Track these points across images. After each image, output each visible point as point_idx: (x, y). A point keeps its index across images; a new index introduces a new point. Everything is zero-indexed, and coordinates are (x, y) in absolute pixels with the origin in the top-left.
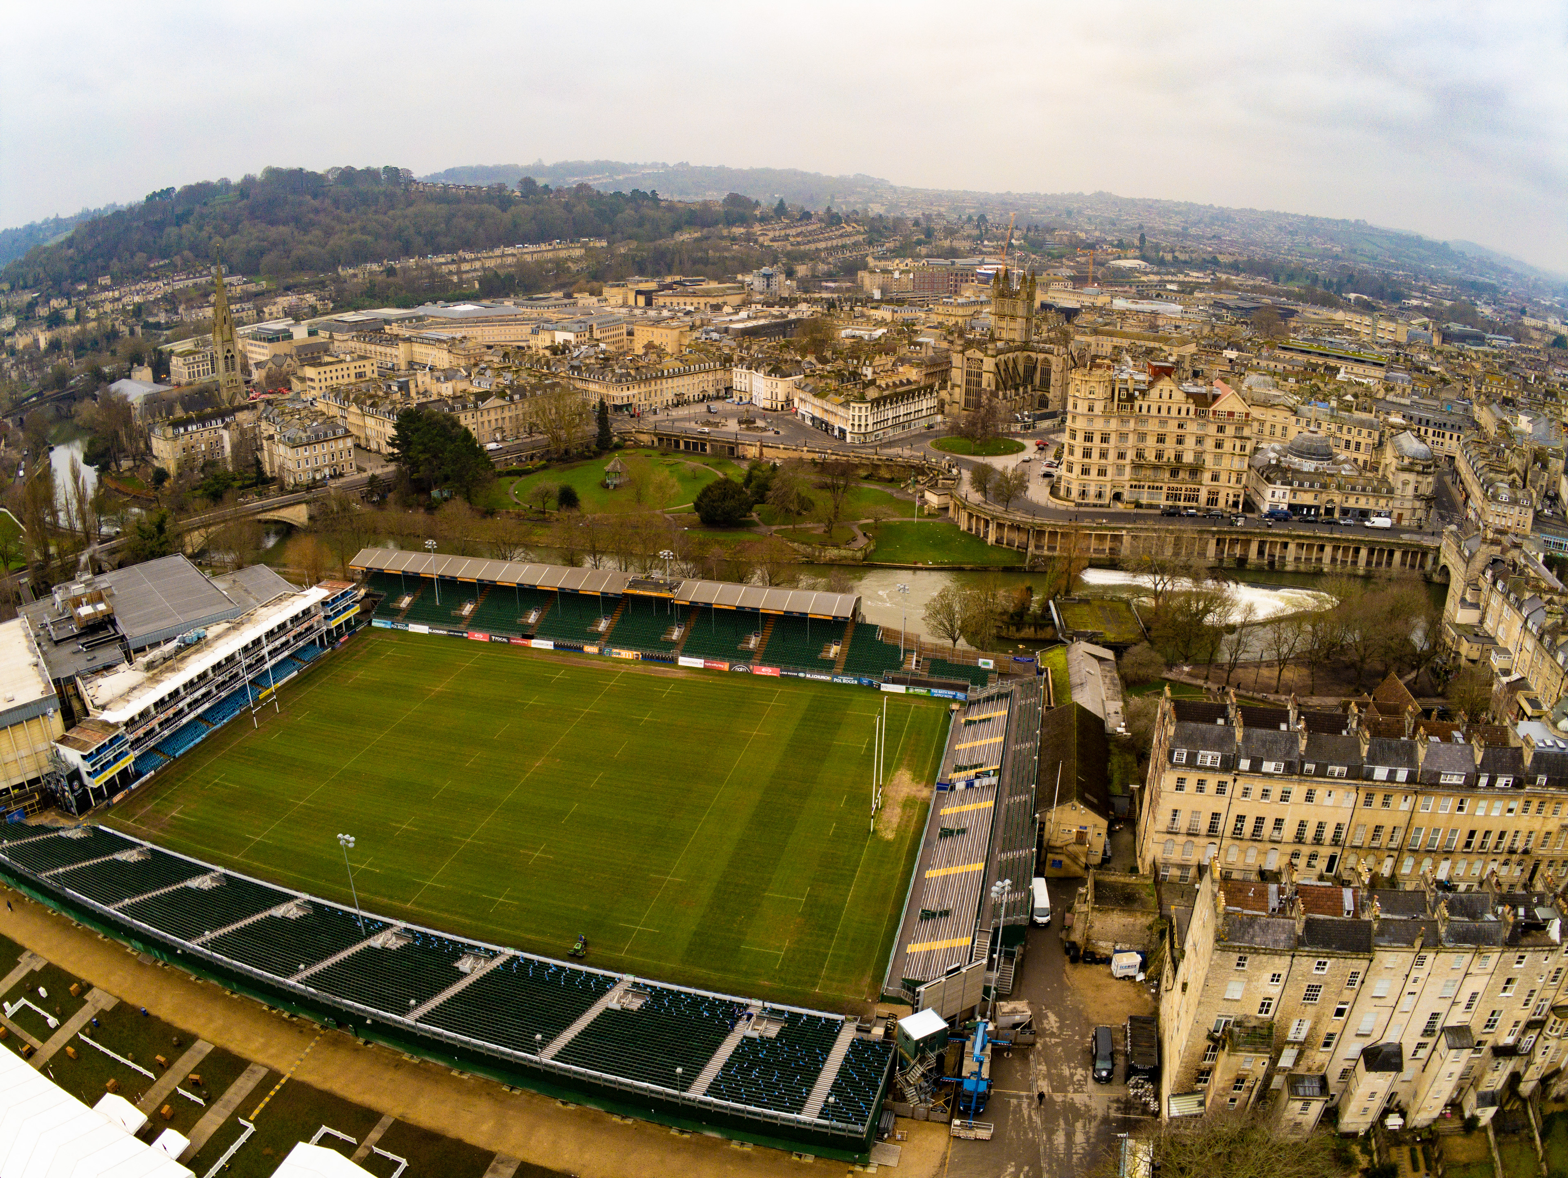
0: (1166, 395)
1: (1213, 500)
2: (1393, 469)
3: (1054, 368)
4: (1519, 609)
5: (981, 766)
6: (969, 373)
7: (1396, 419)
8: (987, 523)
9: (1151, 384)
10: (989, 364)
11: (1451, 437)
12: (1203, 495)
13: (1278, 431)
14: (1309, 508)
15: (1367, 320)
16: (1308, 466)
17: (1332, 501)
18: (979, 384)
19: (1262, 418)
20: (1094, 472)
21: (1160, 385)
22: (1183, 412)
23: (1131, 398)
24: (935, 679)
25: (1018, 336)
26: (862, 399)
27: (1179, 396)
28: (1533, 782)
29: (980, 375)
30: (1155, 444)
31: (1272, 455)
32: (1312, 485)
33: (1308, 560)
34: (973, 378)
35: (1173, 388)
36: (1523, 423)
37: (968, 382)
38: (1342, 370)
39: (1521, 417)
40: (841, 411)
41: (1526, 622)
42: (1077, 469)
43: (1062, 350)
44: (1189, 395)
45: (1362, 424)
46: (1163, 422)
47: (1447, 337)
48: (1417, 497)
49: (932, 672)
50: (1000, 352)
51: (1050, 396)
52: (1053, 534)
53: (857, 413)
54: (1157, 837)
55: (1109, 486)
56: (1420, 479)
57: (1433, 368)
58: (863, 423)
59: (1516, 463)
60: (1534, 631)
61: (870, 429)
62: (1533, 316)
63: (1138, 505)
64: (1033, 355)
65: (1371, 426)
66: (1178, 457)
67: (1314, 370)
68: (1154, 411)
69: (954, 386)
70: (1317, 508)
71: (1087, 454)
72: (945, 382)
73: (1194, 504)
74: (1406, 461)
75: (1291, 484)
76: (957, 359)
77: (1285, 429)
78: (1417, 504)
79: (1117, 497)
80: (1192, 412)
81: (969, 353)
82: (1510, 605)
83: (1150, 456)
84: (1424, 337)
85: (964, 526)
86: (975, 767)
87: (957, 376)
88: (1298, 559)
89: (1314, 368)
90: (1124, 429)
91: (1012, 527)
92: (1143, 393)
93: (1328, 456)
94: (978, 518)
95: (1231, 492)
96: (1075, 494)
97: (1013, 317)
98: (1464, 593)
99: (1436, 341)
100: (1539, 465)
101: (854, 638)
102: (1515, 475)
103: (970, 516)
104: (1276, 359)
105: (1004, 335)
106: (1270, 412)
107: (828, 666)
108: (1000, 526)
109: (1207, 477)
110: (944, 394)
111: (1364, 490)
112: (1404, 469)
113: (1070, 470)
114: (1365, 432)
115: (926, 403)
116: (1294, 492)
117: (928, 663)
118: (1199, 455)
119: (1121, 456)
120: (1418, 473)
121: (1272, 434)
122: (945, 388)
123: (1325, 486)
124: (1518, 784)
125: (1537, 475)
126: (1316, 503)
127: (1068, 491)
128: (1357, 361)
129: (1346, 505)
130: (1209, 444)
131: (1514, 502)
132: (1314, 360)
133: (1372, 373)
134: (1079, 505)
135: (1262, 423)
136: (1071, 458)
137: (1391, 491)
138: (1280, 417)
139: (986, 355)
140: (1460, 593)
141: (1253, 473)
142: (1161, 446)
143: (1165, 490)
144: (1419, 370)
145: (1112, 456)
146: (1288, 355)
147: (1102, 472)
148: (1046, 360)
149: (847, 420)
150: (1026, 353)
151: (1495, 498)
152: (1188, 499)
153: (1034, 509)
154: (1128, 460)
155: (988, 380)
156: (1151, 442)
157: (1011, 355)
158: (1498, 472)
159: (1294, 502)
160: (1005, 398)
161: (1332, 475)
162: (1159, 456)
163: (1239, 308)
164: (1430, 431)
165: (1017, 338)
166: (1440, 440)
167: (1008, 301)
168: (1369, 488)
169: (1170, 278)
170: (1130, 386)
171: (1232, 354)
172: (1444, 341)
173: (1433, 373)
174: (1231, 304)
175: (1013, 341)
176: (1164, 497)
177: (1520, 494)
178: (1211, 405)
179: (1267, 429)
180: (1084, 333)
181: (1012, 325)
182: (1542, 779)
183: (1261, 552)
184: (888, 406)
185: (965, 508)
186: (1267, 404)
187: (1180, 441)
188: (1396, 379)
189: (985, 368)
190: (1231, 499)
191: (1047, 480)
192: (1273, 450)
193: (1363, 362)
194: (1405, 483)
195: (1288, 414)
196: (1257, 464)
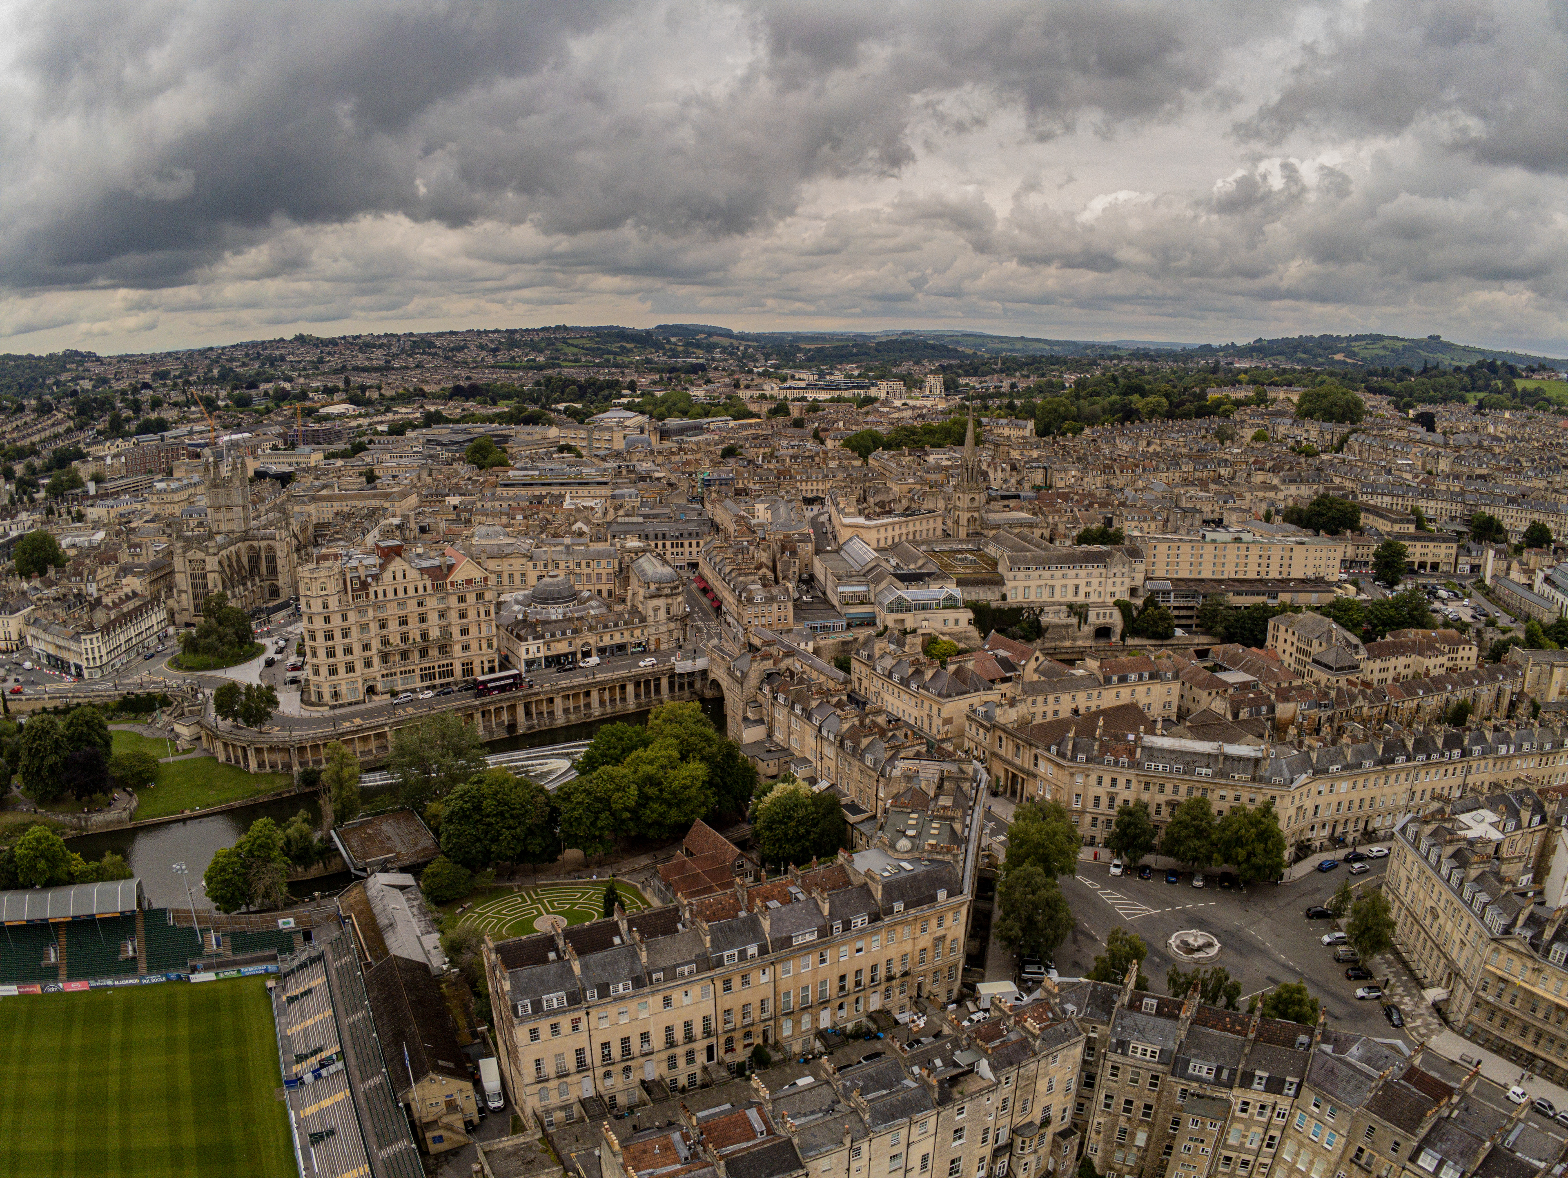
0: (399, 576)
1: (468, 669)
2: (641, 598)
3: (279, 554)
4: (809, 718)
5: (320, 1050)
6: (193, 576)
7: (633, 543)
8: (244, 749)
9: (383, 567)
10: (212, 563)
11: (690, 545)
12: (458, 668)
13: (517, 579)
14: (566, 655)
15: (583, 434)
16: (555, 613)
17: (587, 644)
18: (205, 586)
19: (499, 569)
20: (342, 670)
21: (392, 567)
22: (421, 591)
23: (365, 585)
24: (241, 957)
25: (238, 527)
26: (90, 629)
27: (413, 574)
28: (890, 911)
29: (204, 576)
30: (398, 628)
31: (516, 608)
32: (564, 633)
33: (577, 708)
34: (199, 580)
35: (406, 567)
36: (762, 512)
37: (194, 586)
38: (568, 497)
39: (757, 506)
40: (73, 646)
41: (820, 731)
42: (324, 671)
43: (284, 533)
44: (422, 570)
45: (600, 555)
46: (402, 604)
47: (664, 434)
48: (670, 619)
49: (236, 949)
50: (221, 547)
51: (280, 583)
52: (315, 747)
53: (89, 646)
54: (528, 1090)
55: (360, 681)
56: (670, 601)
57: (657, 475)
58: (97, 655)
59: (763, 557)
60: (832, 738)
61: (105, 660)
62: (748, 387)
63: (394, 694)
64: (255, 543)
65: (608, 556)
66: (425, 636)
67: (539, 503)
68: (390, 595)
69: (180, 592)
70: (574, 654)
71: (331, 653)
72: (170, 589)
73: (451, 679)
74: (653, 587)
75: (543, 637)
76: (178, 563)
77: (523, 575)
78: (672, 625)
79: (371, 690)
80: (429, 588)
81: (189, 554)
82: (796, 716)
83: (395, 640)
84: (643, 441)
85: (222, 758)
86: (315, 1052)
87: (182, 581)
88: (566, 711)
89: (539, 500)
90: (364, 620)
91: (271, 749)
92: (376, 577)
93: (574, 596)
94: (234, 746)
95: (485, 659)
96: (327, 697)
97: (229, 508)
98: (745, 712)
99: (654, 439)
100: (787, 553)
101: (148, 929)
102: (764, 570)
103: (226, 745)
104: (500, 499)
105: (224, 527)
106: (506, 562)
107: (130, 967)
108: (258, 751)
109: (457, 648)
110: (171, 602)
111: (616, 625)
112: (652, 597)
113: (317, 673)
114: (604, 563)
115: (156, 618)
116: (548, 645)
117: (228, 939)
118: (445, 630)
119: (366, 647)
120: (667, 596)
121: (512, 582)
122: (172, 596)
123: (576, 631)
124: (875, 918)
125: (787, 565)
126: (572, 649)
127: (320, 695)
128: (580, 484)
129: (601, 644)
130: (453, 616)
131: (771, 599)
132: (537, 491)
133: (598, 493)
134: (333, 707)
135: (499, 575)
136: (315, 661)
137: (643, 619)
138: (517, 565)
139: (208, 554)
140: (740, 713)
141: (502, 631)
142: (404, 629)
143: (418, 672)
144: (643, 479)
145: (357, 649)
146: (512, 491)
147: (350, 668)
148: (270, 547)
149: (81, 654)
150: (248, 543)
151: (750, 600)
152: (442, 675)
153: (289, 723)
154: (374, 651)
155: (214, 582)
156: (393, 626)
157: (232, 548)
158: (747, 575)
159: (549, 653)
160: (234, 596)
161: (580, 618)
162: (405, 638)
163: (453, 443)
164: (668, 544)
165: (236, 529)
166: (680, 550)
167: (222, 491)
168: (621, 623)
169: (379, 418)
170: (362, 572)
171: (454, 500)
172: (662, 438)
173: (659, 479)
174: (444, 440)
175: (233, 532)
176: (418, 679)
177: (775, 591)
178: (447, 576)
179: (505, 579)
180: (303, 503)
181: (229, 516)
182: (899, 906)
183: (528, 713)
184: (119, 630)
185: (217, 737)
186: (500, 555)
187: (423, 620)
188: (623, 496)
189: (208, 568)
190: (486, 666)
191: (294, 686)
192: (518, 602)
193: (587, 484)
194: (656, 609)
195: (523, 561)
196: (504, 621)
